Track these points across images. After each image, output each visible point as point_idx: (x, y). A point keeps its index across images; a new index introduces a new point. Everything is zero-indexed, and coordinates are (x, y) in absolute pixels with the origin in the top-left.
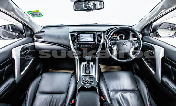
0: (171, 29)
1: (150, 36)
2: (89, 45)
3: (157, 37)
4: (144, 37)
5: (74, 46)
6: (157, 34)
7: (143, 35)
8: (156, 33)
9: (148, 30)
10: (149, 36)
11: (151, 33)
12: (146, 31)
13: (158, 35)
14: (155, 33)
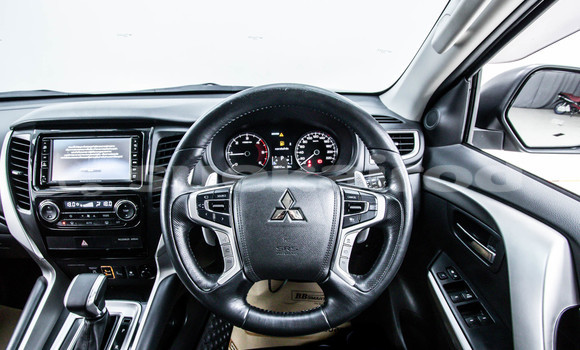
0: (568, 109)
1: (470, 141)
2: (106, 204)
3: (505, 147)
4: (435, 151)
5: (22, 211)
6: (506, 133)
7: (433, 137)
8: (502, 127)
9: (454, 110)
10: (465, 142)
11: (473, 129)
12: (442, 116)
13: (510, 139)
14: (492, 127)
